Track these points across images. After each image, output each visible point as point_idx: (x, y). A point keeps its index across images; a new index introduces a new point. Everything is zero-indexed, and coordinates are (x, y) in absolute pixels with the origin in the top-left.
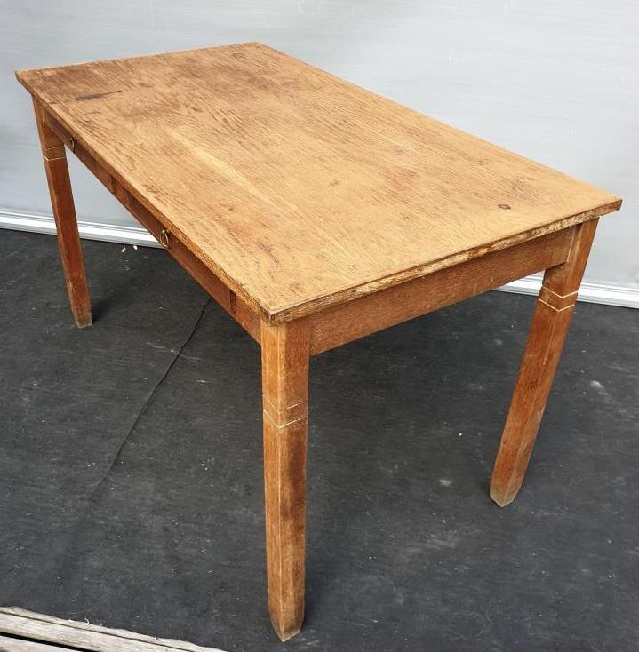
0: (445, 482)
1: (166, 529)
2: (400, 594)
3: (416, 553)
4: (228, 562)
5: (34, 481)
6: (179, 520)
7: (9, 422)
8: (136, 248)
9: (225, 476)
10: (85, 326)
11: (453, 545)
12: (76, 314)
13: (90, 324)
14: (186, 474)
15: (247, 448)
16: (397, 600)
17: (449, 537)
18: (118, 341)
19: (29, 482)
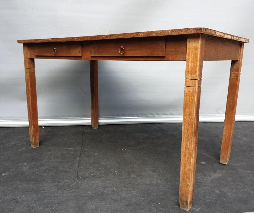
0: (203, 163)
1: (114, 191)
2: (216, 190)
3: (211, 180)
4: (147, 195)
5: (44, 189)
6: (117, 188)
7: (20, 175)
8: (44, 127)
9: (125, 174)
10: (36, 147)
11: (220, 176)
12: (33, 141)
13: (38, 146)
14: (110, 176)
15: (127, 166)
16: (217, 192)
17: (217, 174)
18: (53, 149)
19: (43, 190)
